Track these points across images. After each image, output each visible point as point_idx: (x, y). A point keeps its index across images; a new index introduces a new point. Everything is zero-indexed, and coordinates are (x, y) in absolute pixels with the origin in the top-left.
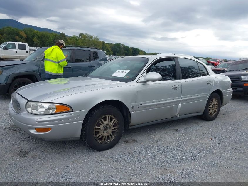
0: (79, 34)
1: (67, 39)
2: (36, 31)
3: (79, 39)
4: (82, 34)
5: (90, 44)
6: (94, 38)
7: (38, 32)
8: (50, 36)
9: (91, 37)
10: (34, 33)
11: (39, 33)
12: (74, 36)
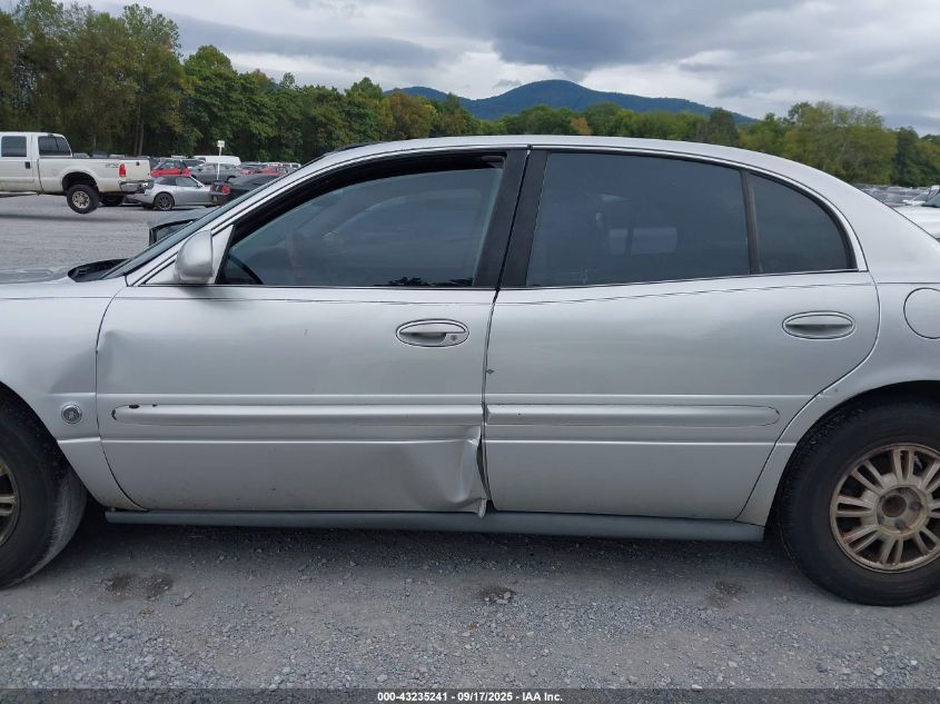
0: (790, 109)
1: (739, 131)
2: (623, 112)
3: (786, 130)
4: (805, 105)
5: (835, 145)
6: (858, 118)
7: (630, 116)
8: (674, 127)
9: (843, 115)
10: (617, 121)
11: (634, 118)
12: (770, 117)
